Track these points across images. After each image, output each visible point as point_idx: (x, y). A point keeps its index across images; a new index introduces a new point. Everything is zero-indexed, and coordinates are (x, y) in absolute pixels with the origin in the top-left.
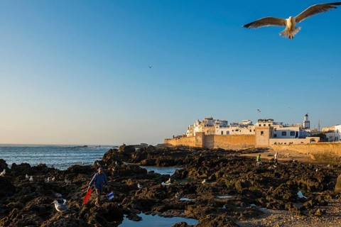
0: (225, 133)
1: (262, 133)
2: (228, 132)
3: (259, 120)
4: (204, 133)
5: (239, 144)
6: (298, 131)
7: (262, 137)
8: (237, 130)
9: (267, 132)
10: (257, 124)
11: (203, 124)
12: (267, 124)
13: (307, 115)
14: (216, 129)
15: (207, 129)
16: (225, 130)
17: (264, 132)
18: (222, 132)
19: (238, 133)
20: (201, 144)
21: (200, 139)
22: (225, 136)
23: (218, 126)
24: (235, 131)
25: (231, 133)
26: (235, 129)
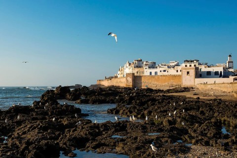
0: (153, 74)
1: (188, 73)
2: (156, 73)
3: (185, 61)
4: (133, 74)
5: (166, 84)
6: (222, 71)
7: (188, 76)
8: (165, 71)
9: (192, 72)
10: (184, 65)
11: (133, 66)
12: (193, 65)
13: (230, 56)
14: (145, 70)
15: (137, 70)
16: (153, 71)
17: (190, 73)
18: (151, 73)
19: (166, 73)
20: (131, 84)
21: (130, 79)
22: (153, 77)
23: (147, 67)
24: (162, 72)
25: (159, 74)
26: (162, 69)
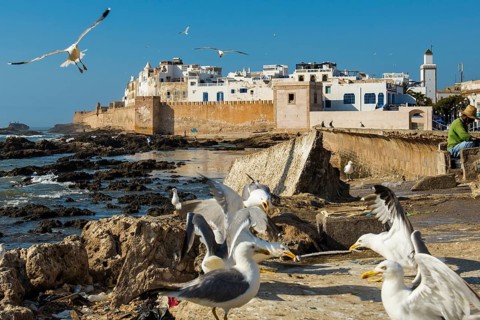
0: (212, 98)
1: (291, 97)
2: (220, 96)
3: (298, 67)
4: (156, 98)
7: (291, 107)
8: (243, 91)
9: (303, 96)
10: (296, 75)
11: (157, 76)
14: (190, 89)
15: (166, 87)
16: (212, 91)
17: (296, 97)
18: (206, 96)
19: (246, 97)
20: (150, 125)
21: (147, 113)
22: (213, 105)
23: (196, 81)
24: (238, 93)
25: (228, 97)
26: (237, 86)
